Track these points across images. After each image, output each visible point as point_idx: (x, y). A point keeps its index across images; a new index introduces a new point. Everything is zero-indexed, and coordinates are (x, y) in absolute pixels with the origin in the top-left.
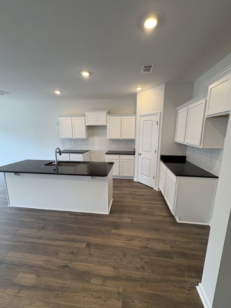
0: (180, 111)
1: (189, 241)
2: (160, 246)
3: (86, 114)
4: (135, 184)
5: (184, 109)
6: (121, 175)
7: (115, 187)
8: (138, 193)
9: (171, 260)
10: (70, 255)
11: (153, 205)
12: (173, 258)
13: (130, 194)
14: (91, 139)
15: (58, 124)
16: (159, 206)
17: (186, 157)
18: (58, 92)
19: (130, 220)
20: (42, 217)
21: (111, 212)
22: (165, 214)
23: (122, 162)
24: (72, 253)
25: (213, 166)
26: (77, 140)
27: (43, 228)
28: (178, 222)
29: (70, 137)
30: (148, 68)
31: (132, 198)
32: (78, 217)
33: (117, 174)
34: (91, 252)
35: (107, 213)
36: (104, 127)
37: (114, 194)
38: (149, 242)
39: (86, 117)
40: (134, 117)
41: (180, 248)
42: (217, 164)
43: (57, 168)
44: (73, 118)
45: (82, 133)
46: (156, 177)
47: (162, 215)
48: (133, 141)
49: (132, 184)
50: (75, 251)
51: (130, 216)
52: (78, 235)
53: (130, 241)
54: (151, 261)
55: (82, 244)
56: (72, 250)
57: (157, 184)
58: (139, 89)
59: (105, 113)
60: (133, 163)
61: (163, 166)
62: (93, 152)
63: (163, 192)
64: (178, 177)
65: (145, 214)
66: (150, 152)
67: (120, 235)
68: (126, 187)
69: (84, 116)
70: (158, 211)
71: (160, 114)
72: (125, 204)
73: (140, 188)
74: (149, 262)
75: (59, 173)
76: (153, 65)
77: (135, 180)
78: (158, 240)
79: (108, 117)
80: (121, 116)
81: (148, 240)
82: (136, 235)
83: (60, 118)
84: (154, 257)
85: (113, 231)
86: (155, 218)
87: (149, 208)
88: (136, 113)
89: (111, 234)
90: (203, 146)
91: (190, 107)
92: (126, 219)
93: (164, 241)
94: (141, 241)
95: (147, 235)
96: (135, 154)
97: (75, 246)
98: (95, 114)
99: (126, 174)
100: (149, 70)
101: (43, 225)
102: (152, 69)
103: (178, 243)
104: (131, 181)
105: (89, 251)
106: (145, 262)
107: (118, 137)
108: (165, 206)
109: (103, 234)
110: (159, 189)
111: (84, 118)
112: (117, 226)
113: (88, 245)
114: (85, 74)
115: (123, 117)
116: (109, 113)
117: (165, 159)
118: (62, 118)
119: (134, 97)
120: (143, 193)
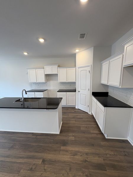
0: (103, 64)
1: (116, 153)
2: (96, 160)
3: (45, 67)
4: (76, 111)
5: (107, 62)
6: (67, 105)
7: (64, 113)
8: (79, 117)
9: (105, 172)
10: (29, 171)
11: (89, 125)
12: (106, 171)
13: (74, 118)
14: (48, 83)
15: (27, 73)
16: (92, 126)
17: (108, 93)
18: (26, 54)
19: (74, 138)
20: (13, 138)
21: (61, 132)
22: (97, 132)
23: (68, 96)
24: (31, 169)
25: (129, 100)
26: (40, 83)
27: (12, 148)
28: (106, 138)
29: (35, 81)
30: (82, 36)
31: (75, 120)
32: (38, 137)
33: (65, 104)
34: (45, 168)
35: (58, 133)
36: (56, 75)
37: (63, 118)
38: (88, 156)
39: (45, 69)
40: (75, 69)
41: (110, 160)
42: (131, 98)
43: (24, 103)
44: (37, 70)
45: (42, 79)
46: (90, 106)
47: (95, 133)
48: (74, 83)
49: (75, 110)
50: (34, 167)
51: (74, 135)
52: (37, 152)
53: (74, 155)
54: (90, 174)
55: (38, 160)
56: (31, 167)
57: (91, 110)
58: (77, 51)
59: (57, 67)
60: (75, 97)
61: (94, 99)
62: (50, 90)
63: (95, 116)
64: (105, 107)
65: (84, 132)
66: (86, 90)
67: (67, 151)
68: (71, 113)
69: (44, 68)
70: (92, 130)
71: (91, 66)
72: (70, 125)
73: (80, 113)
74: (89, 175)
75: (25, 107)
76: (86, 33)
77: (76, 108)
78: (94, 154)
79: (58, 69)
80: (67, 68)
81: (87, 154)
82: (78, 150)
83: (28, 70)
84: (92, 170)
85: (62, 148)
86: (90, 136)
87: (86, 128)
88: (75, 66)
89: (60, 150)
90: (122, 86)
91: (110, 61)
92: (71, 137)
93: (98, 155)
94: (81, 155)
95: (86, 150)
96: (76, 92)
97: (34, 162)
98: (50, 67)
99: (70, 104)
100: (83, 37)
101: (12, 145)
102: (85, 36)
103: (108, 156)
104: (74, 108)
105: (44, 167)
106: (86, 175)
107: (65, 81)
108: (96, 126)
109: (55, 151)
110: (92, 113)
111: (43, 70)
112: (64, 143)
113: (44, 161)
114: (42, 40)
115: (68, 69)
116: (59, 66)
117: (95, 94)
118: (30, 70)
119: (74, 56)
120: (82, 117)
